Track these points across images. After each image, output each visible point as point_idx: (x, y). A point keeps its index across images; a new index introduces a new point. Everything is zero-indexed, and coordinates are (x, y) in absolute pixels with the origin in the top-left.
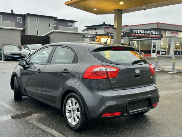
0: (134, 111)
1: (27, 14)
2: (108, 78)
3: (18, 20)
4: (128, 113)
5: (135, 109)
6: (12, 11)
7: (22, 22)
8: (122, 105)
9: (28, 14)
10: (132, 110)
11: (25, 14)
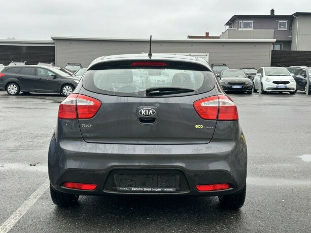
0: (133, 189)
1: (295, 14)
2: (78, 118)
3: (281, 26)
4: (116, 190)
5: (135, 187)
6: (273, 11)
7: (286, 29)
8: (96, 172)
9: (297, 14)
10: (129, 186)
11: (292, 15)
